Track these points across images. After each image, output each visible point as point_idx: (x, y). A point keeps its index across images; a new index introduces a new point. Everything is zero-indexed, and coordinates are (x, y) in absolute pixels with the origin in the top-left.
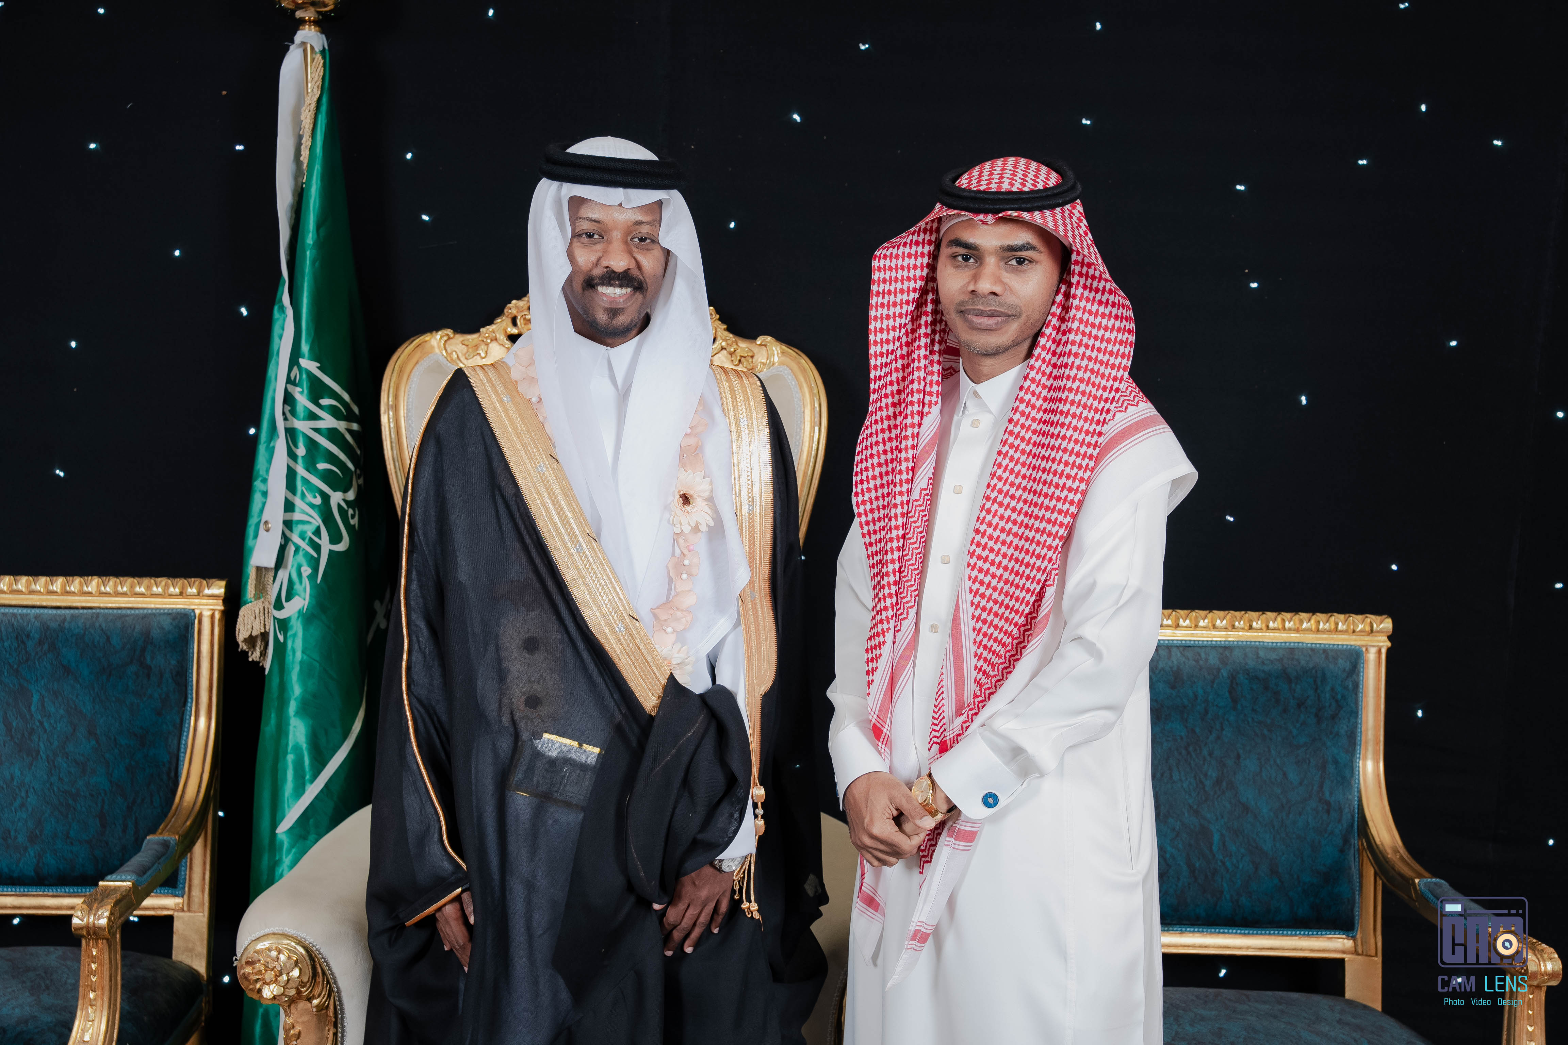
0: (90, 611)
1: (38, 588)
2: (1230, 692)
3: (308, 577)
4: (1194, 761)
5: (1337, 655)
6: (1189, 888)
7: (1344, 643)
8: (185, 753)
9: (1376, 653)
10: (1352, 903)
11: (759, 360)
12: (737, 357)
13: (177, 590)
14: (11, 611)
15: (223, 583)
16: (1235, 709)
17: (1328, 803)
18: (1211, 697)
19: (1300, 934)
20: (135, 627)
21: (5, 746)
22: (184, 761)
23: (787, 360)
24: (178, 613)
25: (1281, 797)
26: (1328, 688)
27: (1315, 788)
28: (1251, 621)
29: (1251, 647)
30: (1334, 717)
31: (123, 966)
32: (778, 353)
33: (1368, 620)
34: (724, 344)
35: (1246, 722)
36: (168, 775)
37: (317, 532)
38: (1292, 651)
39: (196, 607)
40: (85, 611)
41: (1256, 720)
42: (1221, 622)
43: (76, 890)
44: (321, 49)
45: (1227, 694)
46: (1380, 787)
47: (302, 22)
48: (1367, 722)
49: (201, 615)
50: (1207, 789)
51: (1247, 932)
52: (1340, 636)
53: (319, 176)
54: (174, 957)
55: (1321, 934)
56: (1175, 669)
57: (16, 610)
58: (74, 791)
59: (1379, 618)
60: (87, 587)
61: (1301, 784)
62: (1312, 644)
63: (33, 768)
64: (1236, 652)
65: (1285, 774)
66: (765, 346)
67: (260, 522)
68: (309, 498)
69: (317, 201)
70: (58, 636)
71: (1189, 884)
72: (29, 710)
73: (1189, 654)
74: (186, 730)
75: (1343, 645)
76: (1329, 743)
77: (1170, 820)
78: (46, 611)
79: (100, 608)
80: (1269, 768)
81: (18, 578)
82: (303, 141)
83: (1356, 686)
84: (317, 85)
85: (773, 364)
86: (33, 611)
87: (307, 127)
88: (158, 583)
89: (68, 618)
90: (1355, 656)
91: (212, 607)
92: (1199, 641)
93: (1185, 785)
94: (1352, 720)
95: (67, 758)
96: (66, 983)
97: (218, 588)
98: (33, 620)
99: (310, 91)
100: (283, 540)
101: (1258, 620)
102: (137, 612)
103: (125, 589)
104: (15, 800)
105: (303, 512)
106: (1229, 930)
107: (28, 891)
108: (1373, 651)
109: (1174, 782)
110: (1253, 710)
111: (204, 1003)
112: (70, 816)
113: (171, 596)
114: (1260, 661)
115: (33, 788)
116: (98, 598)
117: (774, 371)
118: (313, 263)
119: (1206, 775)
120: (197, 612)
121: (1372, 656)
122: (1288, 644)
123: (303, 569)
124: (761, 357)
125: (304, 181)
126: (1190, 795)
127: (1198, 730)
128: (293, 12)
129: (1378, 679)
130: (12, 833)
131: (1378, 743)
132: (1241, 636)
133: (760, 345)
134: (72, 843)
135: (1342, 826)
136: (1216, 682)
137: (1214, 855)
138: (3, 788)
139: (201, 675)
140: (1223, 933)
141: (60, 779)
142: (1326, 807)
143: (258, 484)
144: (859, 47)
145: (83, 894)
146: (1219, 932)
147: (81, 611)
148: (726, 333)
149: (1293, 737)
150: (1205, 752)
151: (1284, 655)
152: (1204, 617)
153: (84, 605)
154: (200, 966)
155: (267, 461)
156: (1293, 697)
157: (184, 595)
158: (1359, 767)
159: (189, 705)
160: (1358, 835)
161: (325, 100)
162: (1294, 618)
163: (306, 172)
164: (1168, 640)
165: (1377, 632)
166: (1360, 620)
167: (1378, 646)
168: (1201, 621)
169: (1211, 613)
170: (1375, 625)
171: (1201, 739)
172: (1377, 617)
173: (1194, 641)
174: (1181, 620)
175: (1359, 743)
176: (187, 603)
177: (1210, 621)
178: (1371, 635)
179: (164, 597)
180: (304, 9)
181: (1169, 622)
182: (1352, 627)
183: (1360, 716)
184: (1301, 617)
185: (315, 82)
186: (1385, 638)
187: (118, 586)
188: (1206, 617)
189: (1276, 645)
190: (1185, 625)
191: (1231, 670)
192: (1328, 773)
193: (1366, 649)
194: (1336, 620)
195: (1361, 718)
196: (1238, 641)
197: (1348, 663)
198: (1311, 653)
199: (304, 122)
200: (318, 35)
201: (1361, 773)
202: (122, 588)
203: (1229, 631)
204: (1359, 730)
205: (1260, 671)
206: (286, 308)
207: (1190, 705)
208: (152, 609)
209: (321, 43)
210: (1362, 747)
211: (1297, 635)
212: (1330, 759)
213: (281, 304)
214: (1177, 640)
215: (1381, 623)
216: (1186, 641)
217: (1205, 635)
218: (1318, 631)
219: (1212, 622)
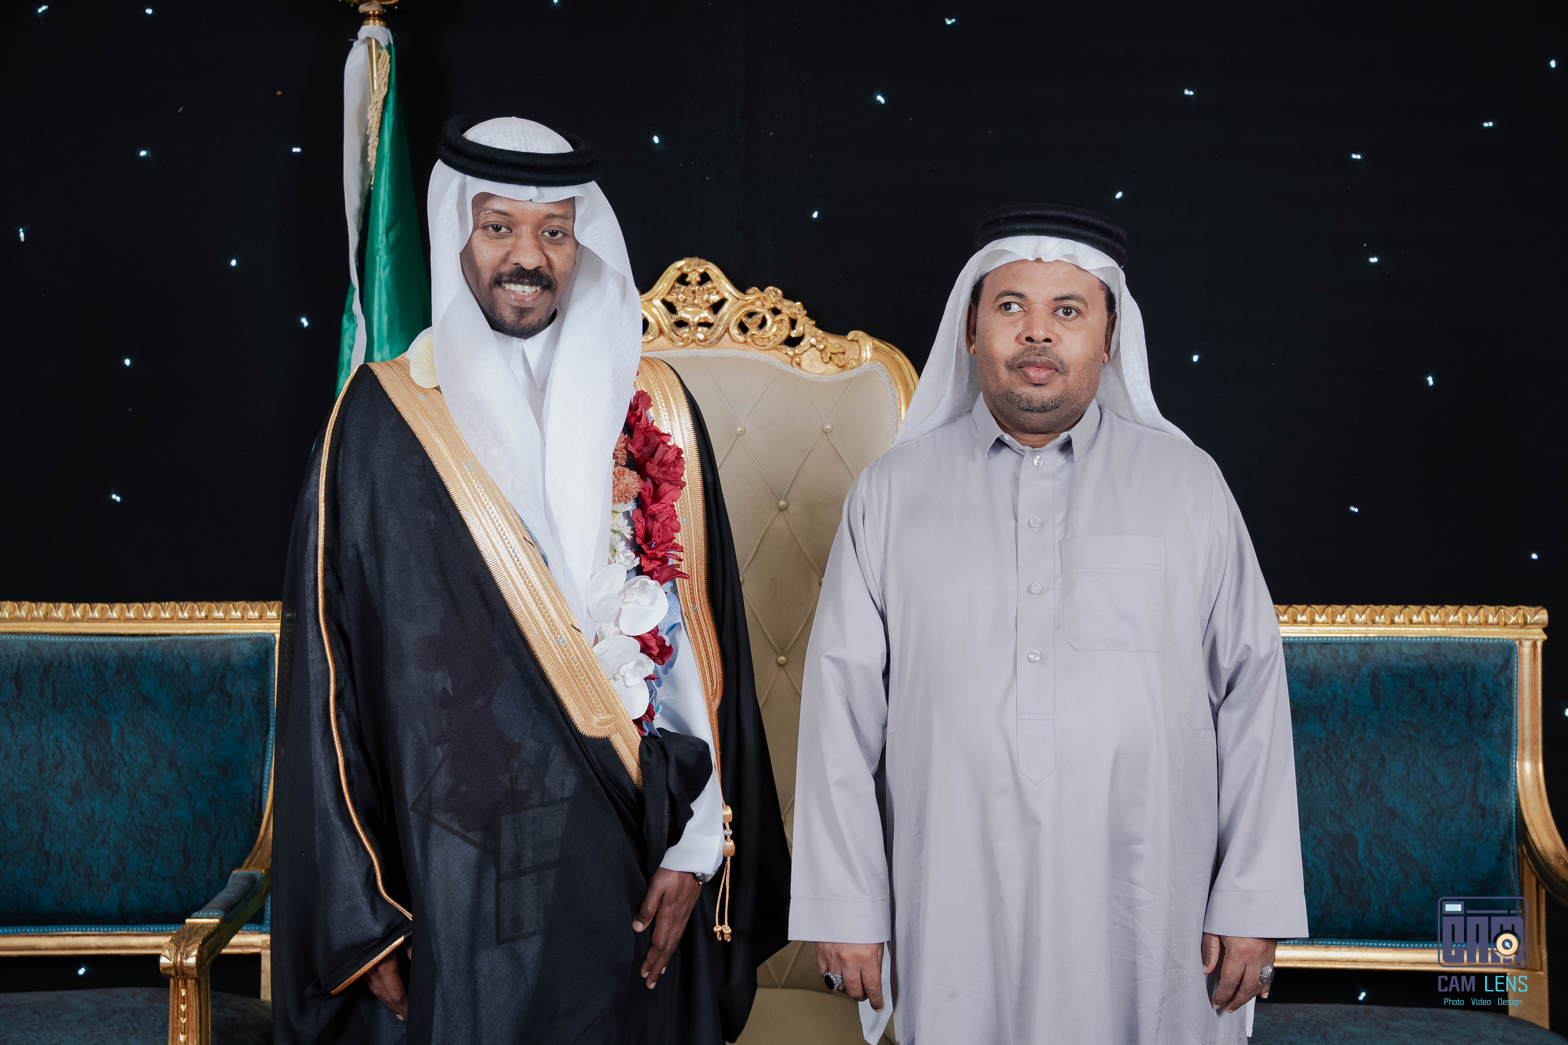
0: (168, 638)
1: (115, 615)
2: (1372, 691)
4: (1335, 764)
5: (1488, 650)
6: (1334, 899)
7: (1496, 637)
8: (269, 783)
9: (1531, 647)
11: (851, 356)
12: (827, 354)
13: (257, 614)
14: (88, 639)
16: (1377, 708)
17: (1483, 808)
18: (1351, 697)
20: (214, 654)
21: (85, 780)
22: (267, 791)
23: (879, 355)
24: (258, 638)
25: (1431, 801)
26: (1479, 685)
27: (1468, 791)
28: (1392, 616)
29: (1394, 643)
30: (1486, 716)
31: (212, 1006)
32: (870, 349)
33: (1521, 612)
34: (813, 340)
35: (1390, 722)
36: (252, 806)
38: (1438, 646)
40: (163, 638)
41: (1401, 720)
42: (1360, 617)
43: (160, 928)
44: (387, 43)
45: (1369, 693)
46: (1539, 789)
47: (366, 16)
48: (1523, 721)
50: (1350, 793)
51: (1398, 945)
52: (1490, 630)
53: (388, 176)
54: (262, 997)
56: (1312, 667)
57: (93, 639)
58: (156, 825)
59: (1533, 609)
60: (165, 613)
61: (1452, 787)
62: (1460, 638)
63: (114, 802)
64: (1377, 649)
65: (1434, 777)
66: (857, 341)
69: (387, 204)
70: (136, 665)
71: (1334, 894)
72: (109, 742)
73: (1327, 651)
75: (1494, 639)
76: (1482, 744)
77: (1312, 827)
78: (123, 639)
79: (178, 634)
80: (1417, 771)
81: (94, 605)
82: (370, 141)
83: (1510, 682)
84: (383, 83)
85: (866, 360)
86: (110, 639)
87: (374, 126)
88: (237, 607)
89: (146, 645)
90: (1507, 650)
92: (1336, 637)
93: (1326, 790)
94: (1507, 718)
95: (148, 791)
96: (154, 1026)
98: (111, 649)
99: (376, 88)
101: (1401, 613)
102: (216, 637)
103: (203, 614)
104: (97, 836)
106: (1378, 943)
107: (112, 931)
108: (1527, 644)
109: (1313, 789)
110: (1398, 709)
112: (152, 851)
113: (250, 620)
114: (1403, 657)
115: (115, 823)
116: (176, 625)
117: (867, 367)
118: (383, 268)
119: (1348, 779)
121: (1526, 649)
122: (1433, 639)
124: (852, 353)
125: (372, 183)
126: (1331, 800)
127: (1338, 732)
128: (357, 6)
129: (1534, 675)
130: (95, 870)
131: (1534, 742)
132: (1382, 632)
133: (851, 340)
134: (155, 880)
135: (1499, 830)
136: (1356, 680)
137: (1360, 864)
138: (84, 823)
140: (1373, 946)
141: (142, 814)
142: (1480, 812)
144: (945, 22)
145: (168, 932)
146: (1368, 946)
147: (159, 638)
148: (815, 329)
149: (1442, 738)
150: (1347, 755)
151: (1429, 651)
152: (1341, 612)
153: (162, 631)
156: (1441, 694)
157: (264, 619)
158: (1516, 768)
160: (1517, 841)
161: (391, 98)
162: (1439, 611)
163: (373, 174)
164: (1304, 637)
165: (1531, 624)
166: (1512, 612)
167: (1532, 639)
168: (1339, 616)
169: (1349, 608)
170: (1529, 617)
171: (1342, 741)
172: (1531, 608)
173: (1332, 637)
174: (1317, 616)
175: (1515, 742)
176: (267, 627)
177: (1348, 616)
178: (1524, 627)
179: (242, 621)
180: (368, 3)
181: (1304, 618)
182: (1503, 619)
183: (1515, 714)
184: (1447, 610)
185: (382, 79)
186: (1541, 631)
187: (195, 611)
188: (1343, 612)
189: (1421, 640)
190: (1320, 620)
191: (1373, 667)
192: (1481, 775)
193: (1520, 643)
194: (1486, 612)
195: (1517, 716)
196: (1379, 637)
197: (1501, 658)
198: (1459, 648)
199: (370, 121)
200: (382, 29)
201: (1518, 775)
202: (200, 613)
203: (1369, 626)
204: (1515, 729)
205: (1403, 667)
206: (356, 317)
207: (1329, 705)
208: (231, 634)
209: (387, 37)
210: (1518, 747)
211: (1444, 629)
212: (1483, 760)
213: (350, 313)
214: (1313, 637)
215: (1535, 614)
216: (1322, 637)
217: (1343, 631)
218: (1466, 624)
219: (1350, 617)
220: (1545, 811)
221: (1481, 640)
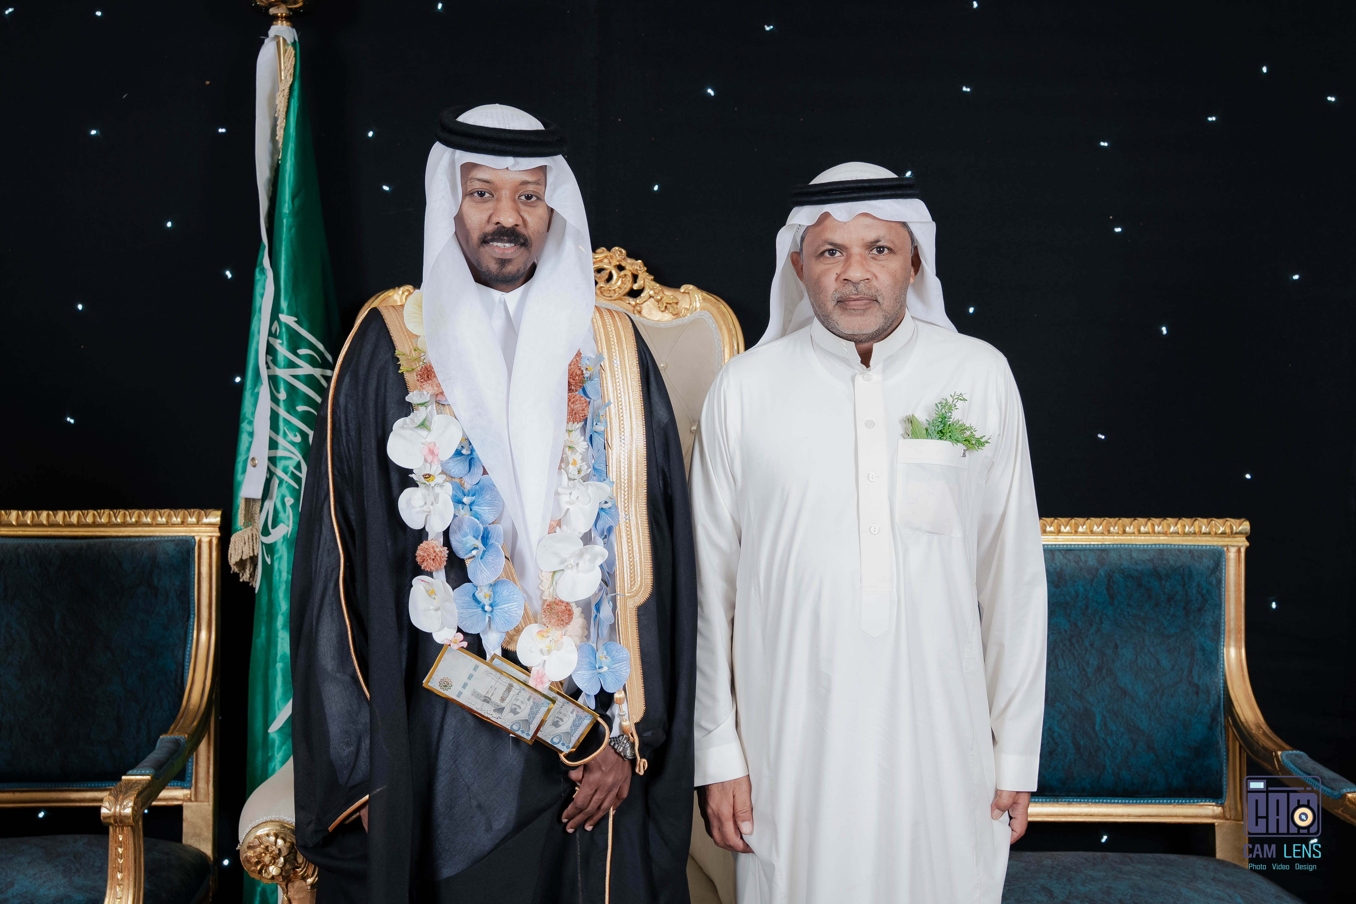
0: (103, 540)
1: (58, 520)
2: (1107, 589)
3: (292, 506)
4: (1077, 651)
5: (1202, 555)
6: (1075, 763)
7: (1208, 544)
8: (190, 662)
9: (1236, 552)
10: (1220, 774)
11: (683, 306)
12: (663, 304)
13: (179, 520)
15: (219, 513)
16: (1112, 604)
17: (1197, 686)
18: (1090, 594)
19: (1174, 802)
20: (143, 553)
21: (32, 660)
22: (188, 669)
23: (708, 305)
24: (181, 540)
25: (1155, 681)
26: (1194, 584)
27: (1185, 673)
28: (1124, 527)
29: (1125, 549)
30: (1200, 610)
32: (699, 300)
33: (1228, 523)
34: (652, 293)
35: (1122, 616)
36: (175, 684)
37: (298, 467)
38: (1161, 552)
39: (196, 534)
40: (99, 540)
41: (1131, 614)
42: (1098, 528)
43: (96, 785)
44: (293, 41)
45: (1105, 592)
46: (1242, 670)
47: (275, 18)
48: (1229, 614)
49: (200, 541)
50: (1089, 675)
51: (1127, 801)
52: (1204, 538)
53: (293, 152)
54: (184, 841)
55: (1194, 802)
56: (1058, 570)
58: (93, 697)
59: (1238, 521)
60: (100, 519)
61: (1172, 669)
62: (1179, 545)
63: (57, 678)
64: (1112, 554)
65: (1158, 662)
66: (688, 293)
67: (247, 458)
68: (291, 436)
69: (292, 175)
70: (76, 562)
71: (1075, 760)
72: (53, 628)
73: (1070, 556)
74: (190, 642)
75: (1206, 546)
76: (1196, 633)
77: (1057, 704)
79: (112, 537)
80: (1144, 656)
81: (40, 512)
82: (278, 123)
83: (1219, 582)
84: (289, 73)
85: (696, 309)
86: (55, 540)
87: (281, 110)
88: (162, 514)
89: (84, 546)
90: (1217, 554)
91: (210, 534)
92: (1078, 545)
93: (1069, 673)
94: (1217, 611)
95: (87, 669)
96: (93, 866)
97: (215, 517)
98: (54, 548)
99: (283, 78)
100: (268, 474)
101: (1131, 524)
102: (145, 539)
103: (134, 520)
104: (42, 707)
105: (286, 449)
106: (1111, 800)
107: (55, 786)
108: (1233, 550)
109: (1060, 670)
110: (1128, 605)
111: (211, 881)
112: (90, 719)
113: (174, 525)
114: (1133, 561)
115: (58, 696)
116: (111, 529)
117: (696, 315)
118: (290, 229)
119: (1088, 663)
120: (197, 539)
121: (1232, 554)
122: (1157, 546)
123: (286, 500)
124: (684, 303)
125: (280, 158)
126: (1074, 681)
127: (1080, 624)
128: (267, 9)
129: (1239, 576)
130: (40, 736)
131: (1239, 632)
132: (1116, 540)
133: (684, 293)
134: (92, 743)
135: (1210, 705)
136: (1095, 581)
137: (1097, 735)
138: (31, 696)
139: (201, 594)
140: (1107, 803)
141: (81, 687)
142: (1195, 689)
143: (245, 426)
144: (765, 29)
145: (103, 788)
146: (1103, 802)
147: (96, 540)
148: (653, 283)
149: (1165, 628)
150: (1087, 643)
151: (1154, 556)
152: (1082, 524)
153: (98, 534)
154: (207, 849)
155: (253, 405)
156: (1164, 592)
157: (185, 524)
158: (1223, 653)
159: (192, 620)
160: (1224, 712)
161: (296, 86)
162: (1162, 522)
163: (281, 150)
164: (1051, 545)
165: (1236, 533)
166: (1221, 523)
167: (1237, 546)
168: (1081, 527)
169: (1089, 520)
170: (1234, 528)
171: (1083, 631)
172: (1236, 520)
173: (1075, 545)
174: (1062, 527)
175: (1223, 632)
176: (188, 531)
177: (1088, 527)
178: (1231, 536)
179: (167, 526)
180: (277, 7)
181: (1052, 529)
182: (1214, 529)
183: (1223, 609)
184: (1169, 522)
185: (288, 71)
186: (1244, 539)
187: (127, 517)
188: (1084, 524)
189: (1148, 547)
190: (1065, 531)
191: (1108, 570)
192: (1196, 659)
193: (1227, 549)
194: (1200, 524)
195: (1224, 610)
196: (1113, 544)
197: (1212, 561)
198: (1178, 553)
199: (279, 105)
200: (289, 29)
201: (1225, 658)
202: (131, 518)
203: (1105, 536)
204: (1223, 621)
205: (1134, 570)
206: (266, 270)
207: (1072, 602)
208: (157, 537)
209: (293, 37)
210: (1225, 635)
211: (1166, 538)
212: (1197, 647)
213: (262, 267)
214: (1059, 545)
215: (1240, 525)
216: (1067, 545)
217: (1084, 540)
218: (1185, 534)
219: (1090, 528)
220: (1247, 689)
221: (1196, 547)
